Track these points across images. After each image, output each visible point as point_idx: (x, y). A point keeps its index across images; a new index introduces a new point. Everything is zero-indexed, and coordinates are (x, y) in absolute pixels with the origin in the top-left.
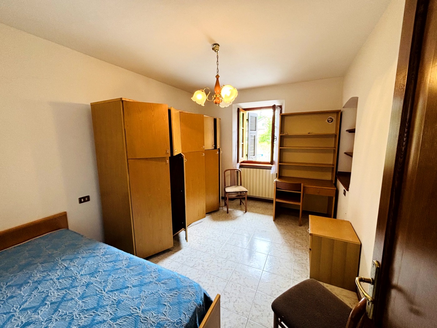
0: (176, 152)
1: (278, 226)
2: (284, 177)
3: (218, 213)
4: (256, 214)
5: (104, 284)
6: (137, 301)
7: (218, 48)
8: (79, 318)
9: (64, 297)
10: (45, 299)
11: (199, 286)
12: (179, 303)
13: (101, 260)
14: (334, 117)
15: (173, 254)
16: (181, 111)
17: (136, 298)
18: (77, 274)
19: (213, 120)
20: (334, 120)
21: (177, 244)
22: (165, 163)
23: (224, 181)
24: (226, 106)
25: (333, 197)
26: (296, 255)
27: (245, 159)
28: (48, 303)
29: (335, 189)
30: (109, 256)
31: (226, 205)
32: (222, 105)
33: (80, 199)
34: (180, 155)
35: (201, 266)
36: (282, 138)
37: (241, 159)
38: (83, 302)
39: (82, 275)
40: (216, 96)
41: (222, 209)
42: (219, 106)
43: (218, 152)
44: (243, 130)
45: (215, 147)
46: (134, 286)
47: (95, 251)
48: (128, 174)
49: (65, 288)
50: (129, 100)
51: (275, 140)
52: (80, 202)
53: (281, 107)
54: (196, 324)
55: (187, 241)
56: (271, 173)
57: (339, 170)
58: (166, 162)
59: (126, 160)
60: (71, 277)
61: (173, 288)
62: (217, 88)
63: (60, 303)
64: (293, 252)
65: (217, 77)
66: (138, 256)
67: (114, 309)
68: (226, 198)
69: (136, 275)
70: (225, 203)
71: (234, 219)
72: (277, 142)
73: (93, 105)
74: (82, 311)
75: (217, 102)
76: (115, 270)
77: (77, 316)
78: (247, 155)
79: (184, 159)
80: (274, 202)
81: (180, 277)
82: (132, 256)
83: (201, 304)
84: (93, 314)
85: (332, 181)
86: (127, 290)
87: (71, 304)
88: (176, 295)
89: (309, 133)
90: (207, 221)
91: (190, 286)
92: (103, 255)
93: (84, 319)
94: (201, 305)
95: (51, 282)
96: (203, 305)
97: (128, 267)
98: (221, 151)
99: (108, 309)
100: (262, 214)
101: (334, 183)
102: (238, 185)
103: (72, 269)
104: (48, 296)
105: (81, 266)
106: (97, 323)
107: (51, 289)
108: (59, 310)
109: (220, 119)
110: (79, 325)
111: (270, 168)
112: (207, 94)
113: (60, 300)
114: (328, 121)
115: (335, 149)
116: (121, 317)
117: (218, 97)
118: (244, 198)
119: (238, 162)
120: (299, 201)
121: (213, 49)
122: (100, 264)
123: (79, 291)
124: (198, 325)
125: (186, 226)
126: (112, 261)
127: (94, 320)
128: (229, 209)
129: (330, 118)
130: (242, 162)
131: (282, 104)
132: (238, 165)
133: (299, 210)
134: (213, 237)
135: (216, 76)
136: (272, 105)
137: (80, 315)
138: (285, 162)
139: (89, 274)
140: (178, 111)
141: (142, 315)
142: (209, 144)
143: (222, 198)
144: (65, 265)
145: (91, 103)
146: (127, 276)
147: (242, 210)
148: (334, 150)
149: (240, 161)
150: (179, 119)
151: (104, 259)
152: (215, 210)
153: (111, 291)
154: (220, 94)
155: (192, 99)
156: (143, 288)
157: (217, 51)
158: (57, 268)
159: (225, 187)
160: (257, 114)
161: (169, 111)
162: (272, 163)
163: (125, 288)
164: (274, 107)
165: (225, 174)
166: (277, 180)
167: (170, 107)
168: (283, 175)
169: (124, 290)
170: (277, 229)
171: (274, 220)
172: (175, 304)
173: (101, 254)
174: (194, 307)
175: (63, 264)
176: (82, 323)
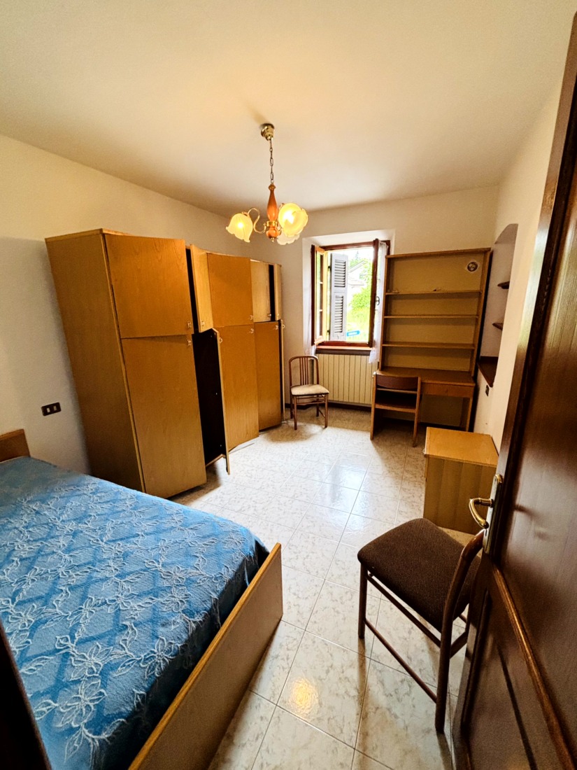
0: (204, 328)
1: (377, 447)
2: (390, 367)
3: (280, 430)
4: (343, 430)
5: (99, 532)
6: (153, 553)
7: (272, 132)
8: (68, 576)
9: (40, 551)
10: (9, 555)
11: (247, 531)
12: (217, 554)
13: (92, 499)
14: (478, 261)
15: (207, 493)
16: (209, 252)
17: (152, 549)
18: (55, 519)
19: (268, 267)
20: (479, 266)
21: (212, 478)
22: (184, 345)
23: (288, 375)
24: (289, 243)
25: (469, 399)
26: (404, 490)
27: (325, 338)
28: (16, 559)
29: (474, 385)
30: (103, 494)
31: (292, 416)
32: (281, 241)
33: (44, 409)
34: (211, 331)
35: (252, 509)
36: (388, 300)
37: (318, 339)
38: (71, 556)
39: (63, 521)
40: (270, 223)
41: (287, 424)
42: (276, 242)
43: (277, 327)
44: (321, 285)
45: (273, 318)
46: (147, 534)
47: (79, 488)
48: (123, 365)
49: (41, 539)
50: (116, 232)
51: (377, 303)
52: (45, 413)
53: (388, 243)
54: (245, 582)
55: (229, 474)
56: (370, 362)
57: (483, 354)
58: (187, 343)
59: (118, 339)
60: (47, 524)
61: (208, 534)
62: (272, 209)
63: (35, 558)
64: (399, 486)
65: (272, 188)
66: (149, 494)
67: (120, 564)
68: (293, 405)
69: (149, 519)
70: (292, 413)
71: (306, 439)
72: (379, 307)
73: (50, 242)
74: (72, 567)
75: (273, 235)
76: (115, 513)
77: (65, 574)
78: (329, 331)
79: (219, 338)
80: (373, 410)
81: (217, 520)
82: (139, 493)
83: (252, 555)
84: (88, 570)
85: (470, 372)
86: (137, 539)
87: (52, 559)
88: (213, 544)
89: (435, 290)
90: (261, 442)
91: (233, 532)
92: (94, 493)
93: (75, 576)
94: (251, 557)
95: (16, 531)
96: (254, 557)
97: (135, 509)
98: (282, 325)
99: (111, 563)
100: (353, 429)
101: (473, 375)
102: (313, 383)
103: (46, 512)
104: (14, 550)
105: (60, 509)
106: (96, 582)
107: (17, 541)
108: (35, 567)
109: (281, 266)
110: (68, 584)
111: (367, 353)
112: (253, 221)
113: (33, 555)
114: (469, 268)
115: (477, 317)
116: (132, 573)
117: (274, 225)
118: (323, 405)
119: (313, 343)
120: (413, 407)
121: (263, 134)
122: (90, 505)
123: (63, 542)
124: (247, 582)
125: (227, 450)
126: (109, 502)
127: (92, 577)
128: (298, 424)
129: (472, 263)
130: (320, 344)
131: (391, 237)
132: (313, 349)
133: (413, 422)
134: (271, 467)
135: (269, 187)
136: (372, 240)
137: (69, 572)
138: (391, 343)
139: (75, 520)
140: (204, 253)
141: (163, 570)
142: (260, 311)
143: (287, 406)
144: (34, 508)
145: (46, 239)
146: (135, 520)
147: (319, 424)
148: (477, 320)
149: (316, 342)
150: (206, 267)
151: (96, 498)
152: (274, 425)
153: (114, 541)
154: (277, 220)
155: (227, 231)
156: (162, 536)
157: (269, 137)
158: (21, 512)
159: (291, 386)
160: (347, 257)
161: (188, 252)
162: (371, 343)
163: (134, 537)
164: (376, 243)
165: (290, 363)
166: (379, 373)
167: (188, 245)
168: (389, 365)
169: (132, 539)
170: (376, 452)
171: (372, 439)
172: (212, 555)
173: (90, 491)
174: (241, 559)
175: (31, 506)
176: (73, 582)
